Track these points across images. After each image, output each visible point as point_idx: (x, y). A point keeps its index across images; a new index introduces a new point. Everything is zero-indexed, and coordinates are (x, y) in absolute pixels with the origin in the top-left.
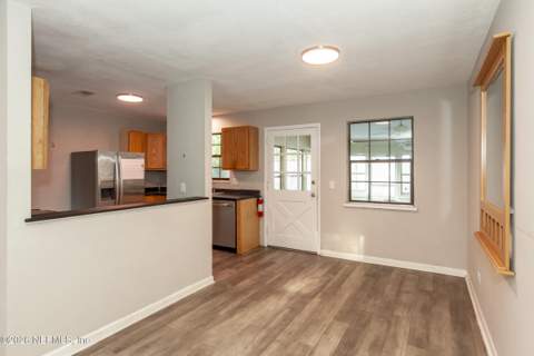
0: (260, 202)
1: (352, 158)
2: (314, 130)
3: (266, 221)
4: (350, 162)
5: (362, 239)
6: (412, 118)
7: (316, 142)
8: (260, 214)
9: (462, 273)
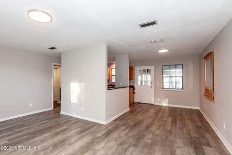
0: (134, 89)
1: (164, 76)
2: (152, 68)
3: (136, 95)
4: (163, 77)
5: (167, 99)
6: (183, 65)
7: (152, 71)
8: (134, 93)
9: (198, 108)
